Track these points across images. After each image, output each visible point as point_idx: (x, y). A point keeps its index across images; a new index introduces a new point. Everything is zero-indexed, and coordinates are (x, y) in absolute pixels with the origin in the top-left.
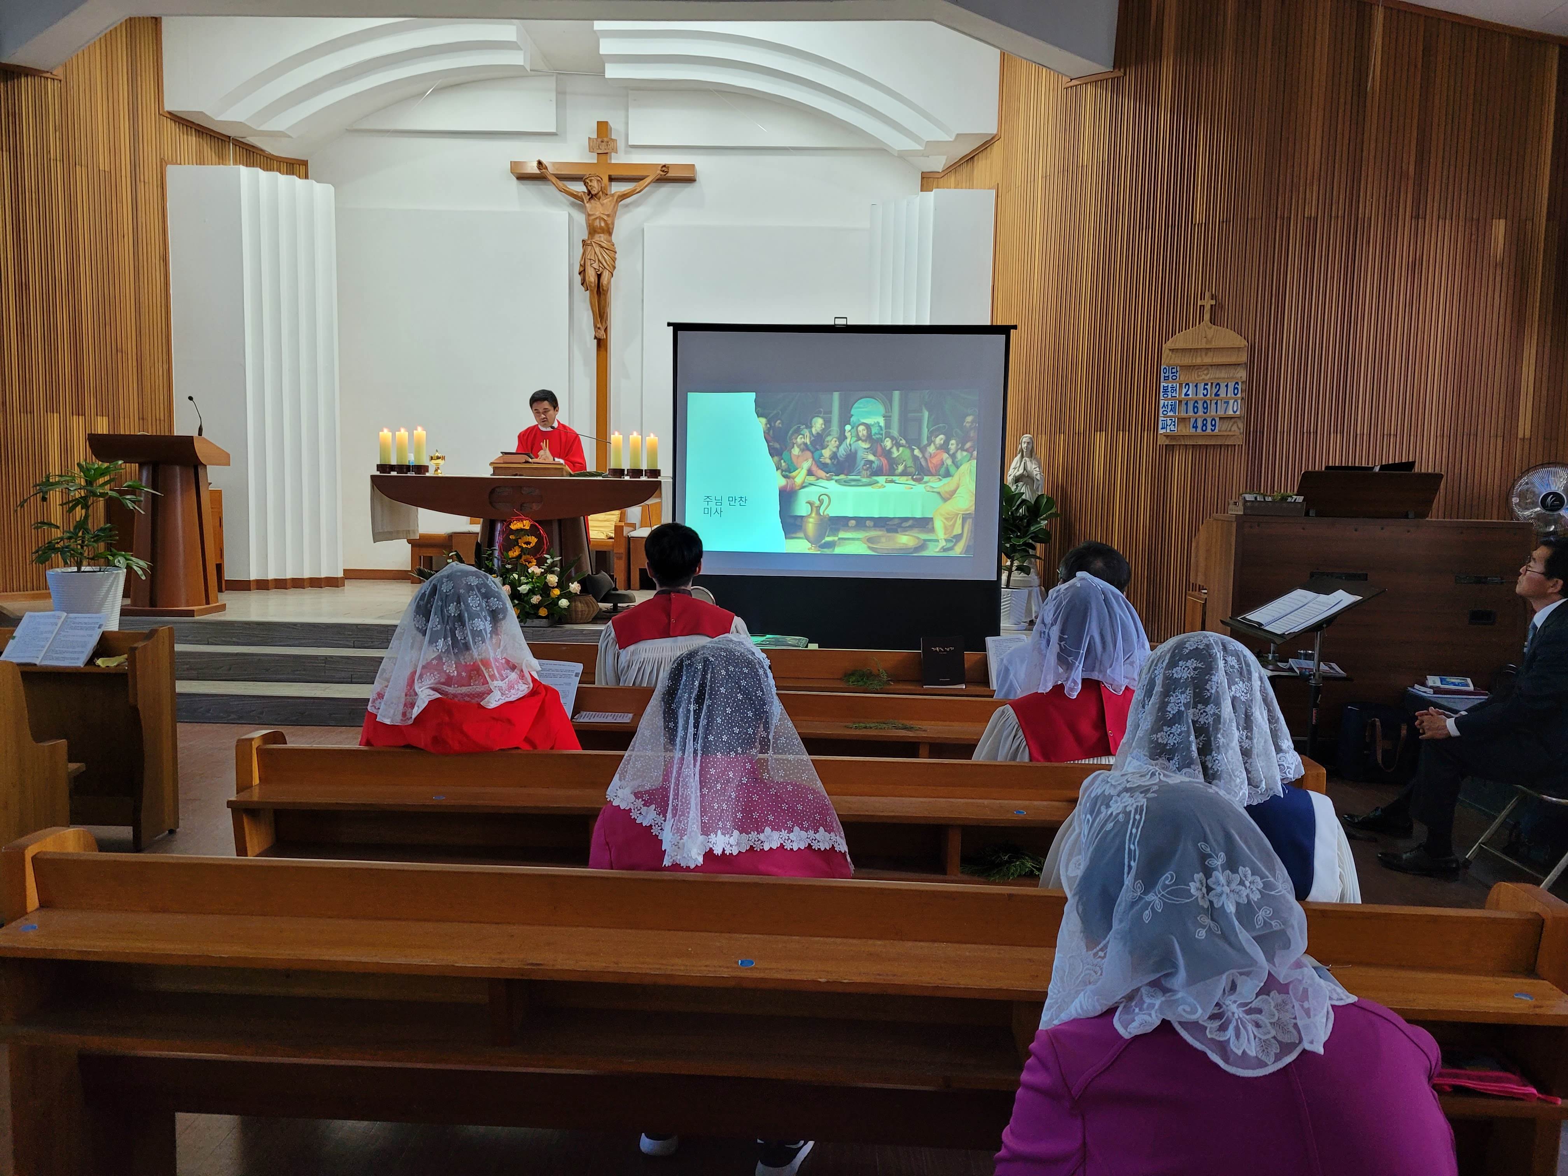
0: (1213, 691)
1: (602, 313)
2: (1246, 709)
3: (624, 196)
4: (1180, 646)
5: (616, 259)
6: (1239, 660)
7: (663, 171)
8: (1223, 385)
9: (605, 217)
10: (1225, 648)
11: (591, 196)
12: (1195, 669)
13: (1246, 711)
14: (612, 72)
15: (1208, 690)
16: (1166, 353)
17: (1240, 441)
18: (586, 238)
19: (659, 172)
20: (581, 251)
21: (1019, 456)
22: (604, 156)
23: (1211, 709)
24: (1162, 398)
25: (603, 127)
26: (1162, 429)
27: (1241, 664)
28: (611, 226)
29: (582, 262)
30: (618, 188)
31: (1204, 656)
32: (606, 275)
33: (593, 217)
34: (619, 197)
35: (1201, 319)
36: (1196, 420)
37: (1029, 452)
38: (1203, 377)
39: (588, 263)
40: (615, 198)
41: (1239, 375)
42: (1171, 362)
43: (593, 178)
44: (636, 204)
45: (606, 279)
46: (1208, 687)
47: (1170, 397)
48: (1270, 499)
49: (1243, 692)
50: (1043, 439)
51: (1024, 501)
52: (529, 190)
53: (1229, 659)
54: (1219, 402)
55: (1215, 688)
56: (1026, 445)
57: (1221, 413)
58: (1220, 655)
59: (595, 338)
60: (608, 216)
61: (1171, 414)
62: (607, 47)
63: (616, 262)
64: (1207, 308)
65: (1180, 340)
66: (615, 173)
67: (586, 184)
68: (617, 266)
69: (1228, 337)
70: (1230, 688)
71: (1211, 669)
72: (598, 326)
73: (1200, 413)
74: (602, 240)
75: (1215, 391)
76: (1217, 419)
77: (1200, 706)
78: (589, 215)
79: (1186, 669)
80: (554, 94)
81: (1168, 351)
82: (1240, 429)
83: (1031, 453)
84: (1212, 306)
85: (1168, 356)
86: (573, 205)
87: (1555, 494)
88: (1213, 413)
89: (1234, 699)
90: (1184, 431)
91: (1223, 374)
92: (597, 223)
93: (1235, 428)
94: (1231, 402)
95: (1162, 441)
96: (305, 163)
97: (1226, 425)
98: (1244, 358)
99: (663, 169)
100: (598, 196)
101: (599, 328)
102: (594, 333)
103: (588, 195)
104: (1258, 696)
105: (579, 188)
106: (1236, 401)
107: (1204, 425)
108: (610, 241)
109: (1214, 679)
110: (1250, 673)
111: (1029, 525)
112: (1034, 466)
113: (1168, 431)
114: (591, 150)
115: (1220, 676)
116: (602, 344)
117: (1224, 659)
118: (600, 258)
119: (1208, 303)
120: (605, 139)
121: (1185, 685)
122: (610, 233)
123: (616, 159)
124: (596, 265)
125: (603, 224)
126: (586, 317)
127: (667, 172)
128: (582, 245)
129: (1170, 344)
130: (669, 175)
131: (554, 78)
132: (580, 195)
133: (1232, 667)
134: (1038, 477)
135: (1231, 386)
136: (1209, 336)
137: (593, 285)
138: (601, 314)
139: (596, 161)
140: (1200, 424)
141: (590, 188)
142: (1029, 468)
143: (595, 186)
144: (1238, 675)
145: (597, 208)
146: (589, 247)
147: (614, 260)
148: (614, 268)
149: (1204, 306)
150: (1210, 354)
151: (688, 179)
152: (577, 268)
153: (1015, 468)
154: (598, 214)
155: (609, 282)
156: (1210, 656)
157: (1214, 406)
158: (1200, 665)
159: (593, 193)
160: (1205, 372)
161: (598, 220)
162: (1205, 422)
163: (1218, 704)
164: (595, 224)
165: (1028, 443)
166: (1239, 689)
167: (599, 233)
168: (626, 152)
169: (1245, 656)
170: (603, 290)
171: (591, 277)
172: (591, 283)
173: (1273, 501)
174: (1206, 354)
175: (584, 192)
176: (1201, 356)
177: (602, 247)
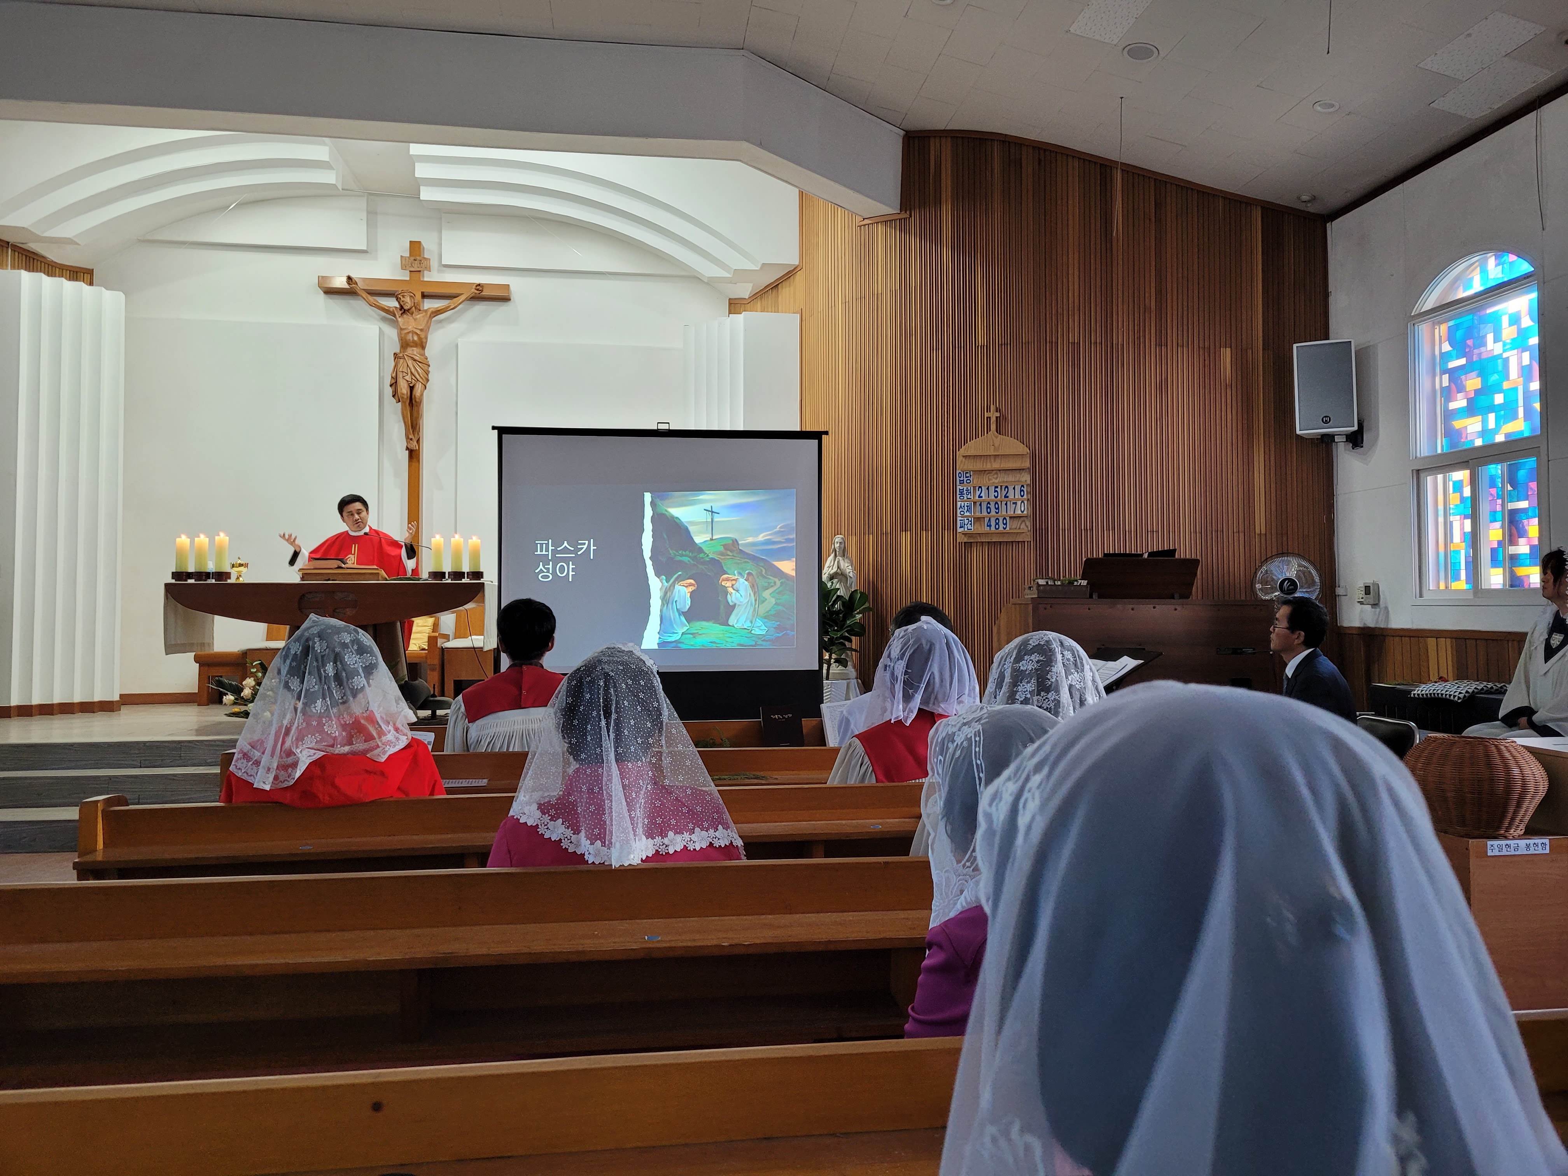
0: (1053, 680)
1: (415, 423)
2: (1081, 695)
3: (438, 312)
4: (1025, 643)
5: (429, 372)
6: (1073, 654)
7: (478, 290)
8: (1011, 488)
9: (418, 332)
10: (1062, 644)
11: (404, 311)
12: (1038, 662)
13: (1081, 698)
14: (426, 194)
15: (1049, 680)
16: (959, 459)
17: (1028, 538)
18: (398, 351)
19: (473, 290)
20: (393, 364)
21: (833, 555)
22: (417, 273)
23: (1052, 695)
24: (958, 499)
25: (415, 247)
26: (960, 527)
27: (1075, 657)
28: (424, 340)
29: (394, 375)
30: (430, 305)
31: (1045, 652)
32: (418, 388)
33: (406, 331)
34: (433, 313)
35: (989, 429)
36: (990, 520)
37: (841, 552)
38: (994, 480)
39: (400, 375)
40: (429, 313)
41: (1023, 479)
42: (965, 467)
43: (405, 294)
44: (449, 320)
45: (419, 391)
46: (1049, 677)
47: (965, 498)
48: (1059, 583)
49: (1078, 681)
50: (853, 542)
51: (838, 597)
52: (337, 304)
53: (1066, 653)
54: (1008, 503)
55: (1055, 677)
56: (838, 545)
57: (1011, 513)
58: (1058, 650)
59: (407, 448)
60: (421, 330)
61: (968, 514)
62: (422, 171)
63: (429, 375)
64: (993, 420)
65: (972, 447)
66: (428, 290)
67: (398, 299)
68: (430, 379)
69: (1011, 445)
70: (1067, 678)
71: (1051, 661)
72: (410, 437)
73: (993, 513)
74: (415, 353)
75: (1004, 493)
76: (1008, 519)
77: (1042, 694)
78: (401, 329)
79: (1031, 662)
80: (365, 214)
81: (962, 458)
82: (1027, 527)
83: (844, 553)
84: (997, 417)
85: (962, 461)
86: (384, 319)
87: (1290, 580)
88: (1004, 513)
89: (1071, 687)
90: (980, 529)
91: (1010, 478)
92: (410, 337)
93: (1023, 526)
94: (1019, 503)
95: (961, 539)
96: (90, 272)
97: (1016, 524)
98: (1027, 464)
99: (478, 288)
100: (410, 311)
101: (411, 439)
102: (405, 444)
103: (401, 310)
104: (1090, 684)
105: (392, 303)
106: (1022, 502)
107: (997, 524)
108: (423, 355)
109: (1054, 669)
110: (1082, 663)
111: (845, 619)
112: (846, 565)
113: (966, 530)
114: (403, 267)
115: (1058, 668)
116: (414, 455)
117: (1062, 653)
118: (413, 370)
119: (993, 415)
120: (418, 258)
121: (1030, 676)
122: (423, 348)
123: (428, 277)
124: (408, 378)
125: (416, 338)
126: (397, 429)
127: (482, 291)
128: (393, 358)
129: (962, 451)
130: (483, 293)
131: (365, 199)
132: (391, 310)
133: (1068, 660)
134: (851, 575)
135: (1018, 488)
136: (996, 445)
137: (405, 397)
138: (413, 426)
139: (408, 279)
140: (993, 523)
141: (402, 304)
142: (842, 567)
143: (408, 302)
144: (1073, 667)
145: (410, 323)
146: (402, 361)
147: (427, 373)
148: (428, 380)
149: (990, 418)
150: (998, 460)
151: (502, 297)
152: (388, 381)
153: (829, 567)
154: (410, 328)
155: (422, 395)
156: (1050, 650)
157: (1004, 506)
158: (1042, 658)
159: (406, 308)
160: (995, 476)
161: (410, 335)
162: (997, 521)
163: (1057, 691)
164: (408, 338)
165: (840, 543)
166: (1074, 678)
167: (412, 347)
168: (439, 271)
169: (1078, 651)
170: (416, 401)
171: (404, 389)
172: (403, 394)
173: (1062, 585)
174: (995, 461)
175: (396, 307)
176: (991, 462)
177: (415, 360)
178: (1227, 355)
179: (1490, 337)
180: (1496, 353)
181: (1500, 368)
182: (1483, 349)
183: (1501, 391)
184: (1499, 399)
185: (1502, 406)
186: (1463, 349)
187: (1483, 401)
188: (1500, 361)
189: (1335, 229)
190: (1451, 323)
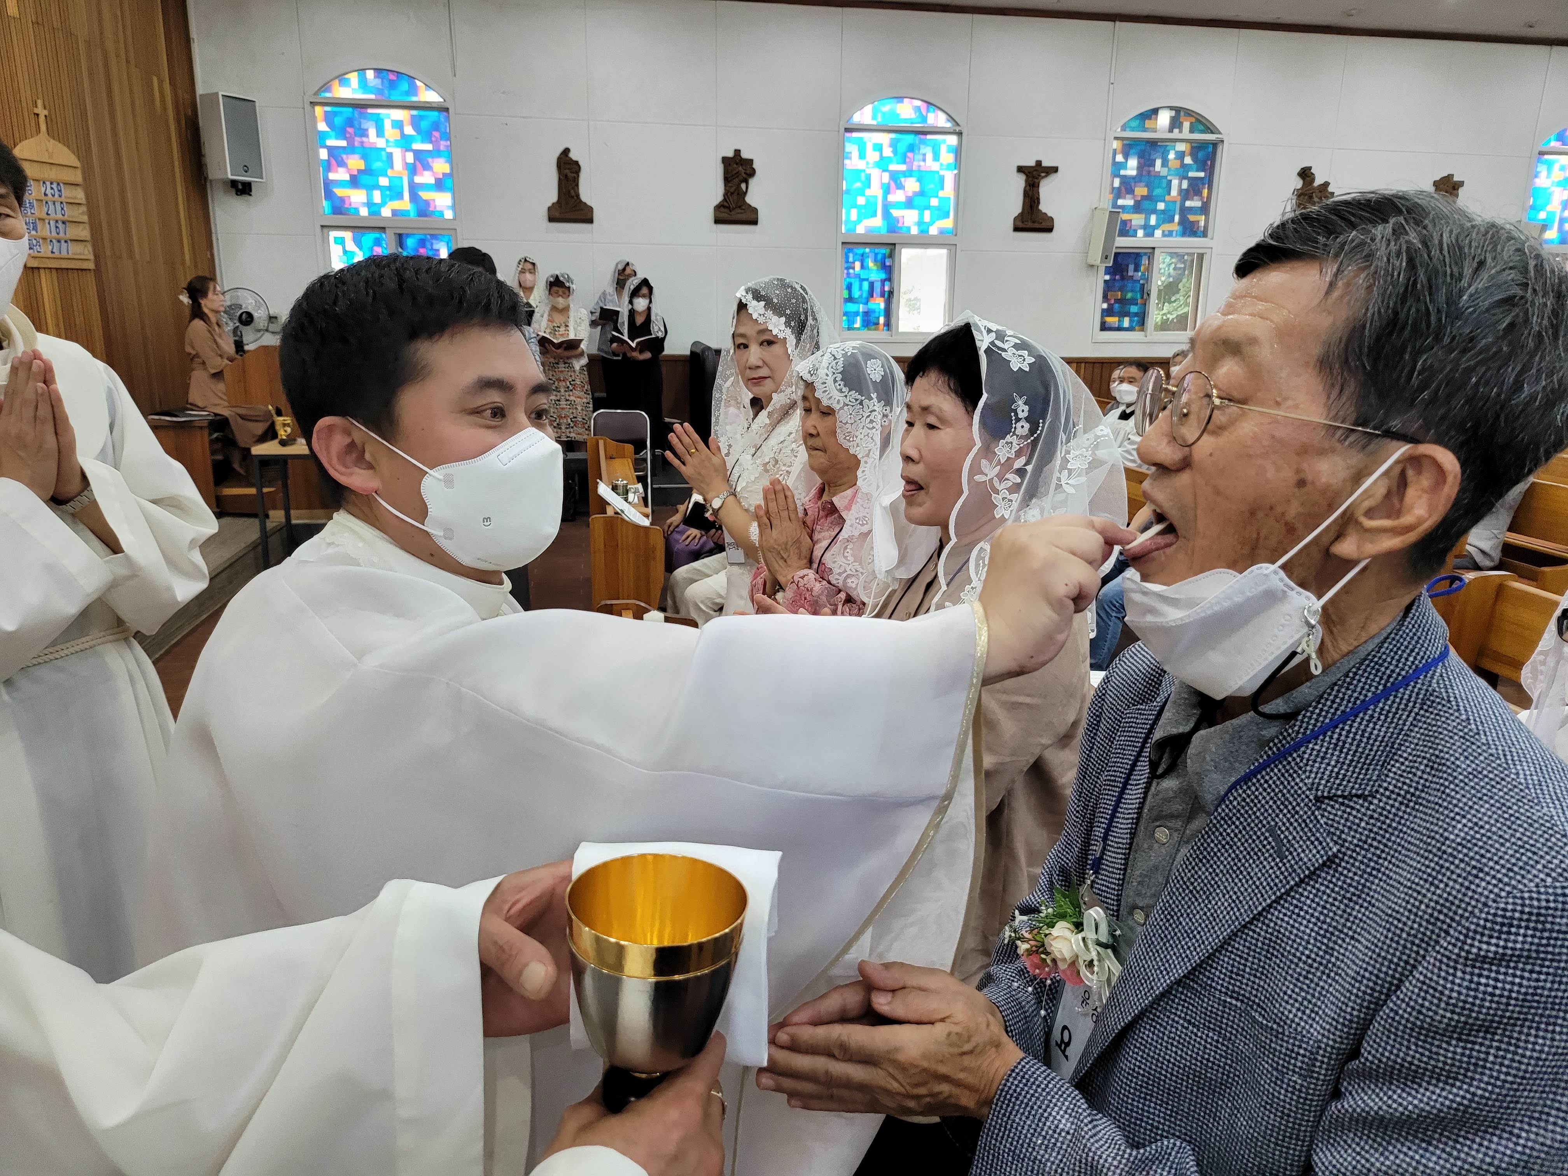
17: (90, 265)
35: (38, 129)
41: (80, 196)
64: (42, 118)
65: (26, 150)
69: (64, 154)
82: (89, 253)
87: (247, 313)
93: (86, 252)
97: (81, 248)
98: (79, 178)
119: (42, 112)
136: (50, 150)
149: (38, 114)
150: (54, 170)
174: (51, 170)
179: (372, 132)
180: (379, 146)
181: (384, 158)
182: (365, 139)
183: (386, 175)
184: (384, 181)
185: (389, 188)
186: (342, 133)
187: (365, 179)
188: (383, 153)
190: (328, 109)
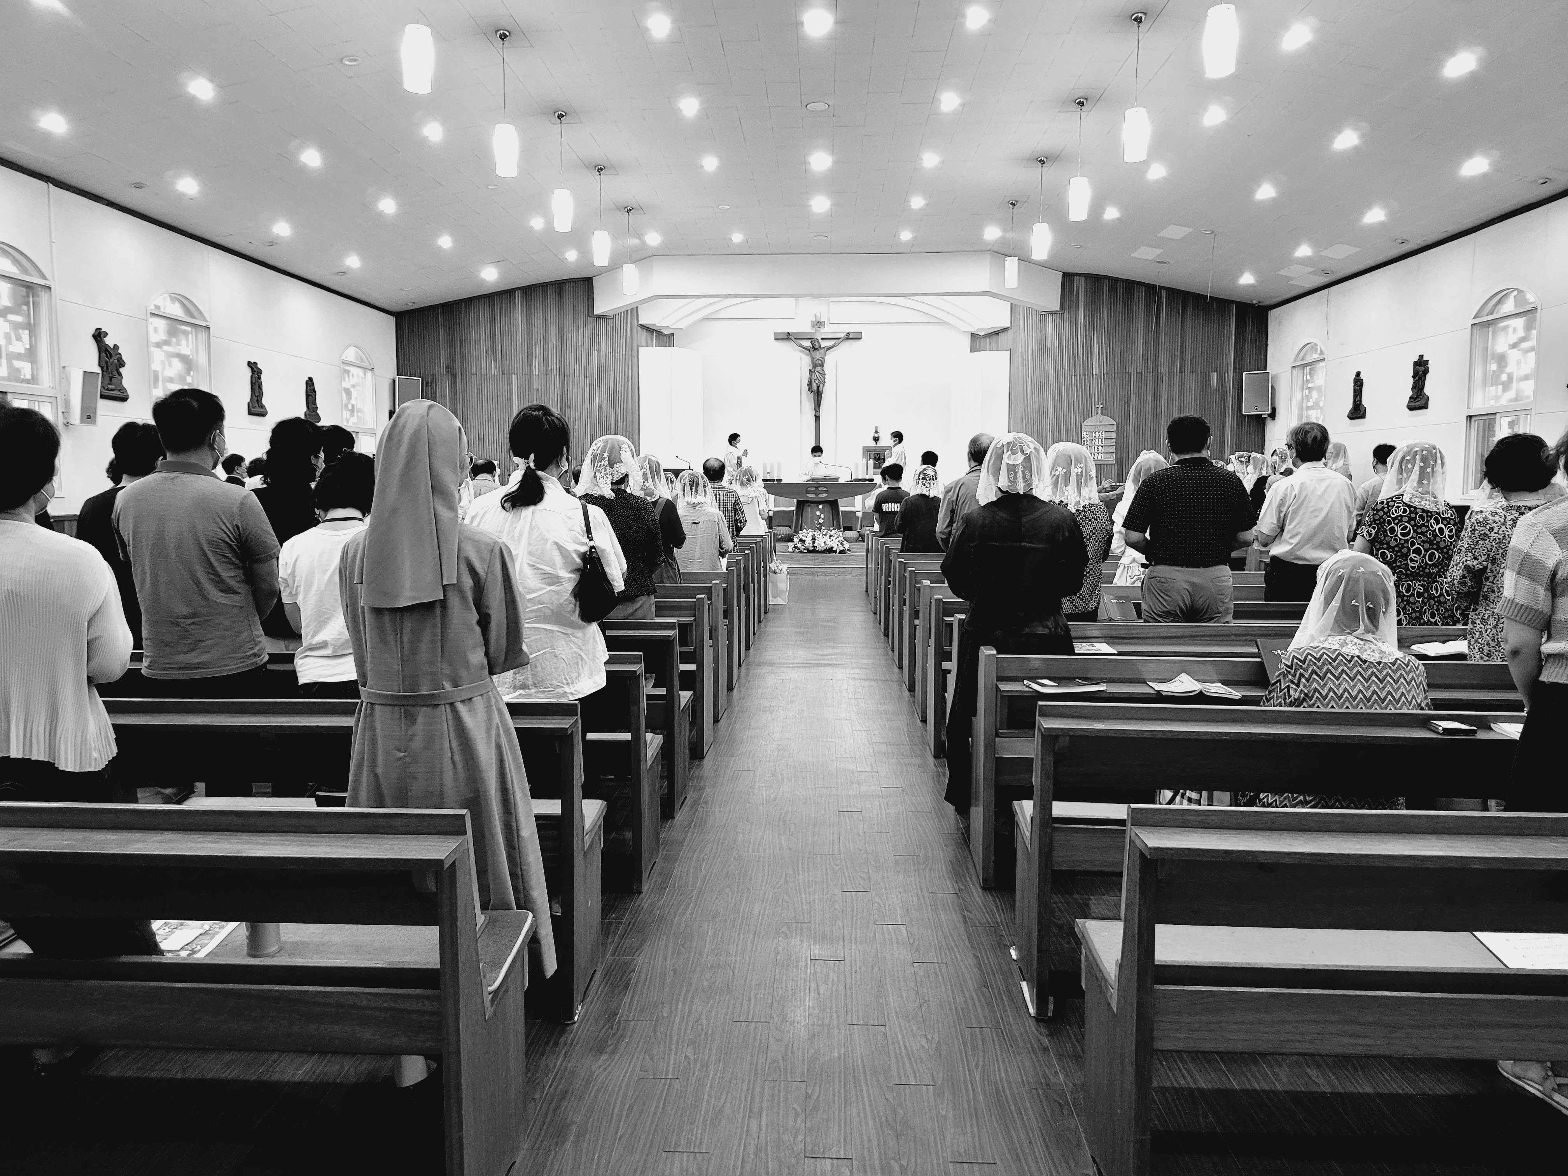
3: (829, 348)
5: (825, 377)
9: (820, 357)
11: (814, 348)
17: (1114, 462)
18: (811, 368)
19: (847, 335)
20: (808, 374)
22: (819, 328)
25: (817, 315)
28: (823, 362)
29: (808, 380)
32: (820, 386)
33: (815, 358)
34: (827, 348)
35: (1097, 413)
39: (812, 380)
40: (825, 348)
41: (1113, 436)
42: (1086, 430)
43: (815, 341)
44: (836, 350)
45: (821, 388)
52: (780, 343)
60: (822, 357)
65: (1089, 421)
66: (824, 336)
67: (810, 342)
68: (826, 380)
69: (1108, 420)
74: (819, 369)
76: (1105, 453)
78: (813, 358)
81: (1085, 426)
82: (1114, 457)
84: (1101, 407)
86: (802, 351)
97: (1108, 456)
98: (1115, 429)
99: (848, 333)
100: (816, 348)
101: (816, 410)
102: (814, 414)
103: (812, 347)
105: (807, 344)
108: (823, 370)
114: (813, 326)
116: (817, 418)
118: (818, 378)
120: (819, 321)
123: (824, 330)
124: (816, 381)
125: (819, 362)
128: (808, 372)
129: (1085, 423)
130: (850, 336)
132: (806, 347)
136: (1101, 420)
137: (814, 391)
138: (818, 404)
139: (815, 331)
141: (814, 345)
143: (816, 344)
145: (818, 355)
146: (812, 373)
149: (1098, 408)
150: (1101, 427)
151: (858, 337)
152: (806, 383)
161: (817, 360)
164: (815, 361)
167: (818, 366)
168: (830, 327)
170: (819, 392)
171: (814, 387)
172: (813, 389)
175: (809, 345)
176: (1098, 428)
177: (819, 373)
178: (1215, 375)
189: (1273, 314)
